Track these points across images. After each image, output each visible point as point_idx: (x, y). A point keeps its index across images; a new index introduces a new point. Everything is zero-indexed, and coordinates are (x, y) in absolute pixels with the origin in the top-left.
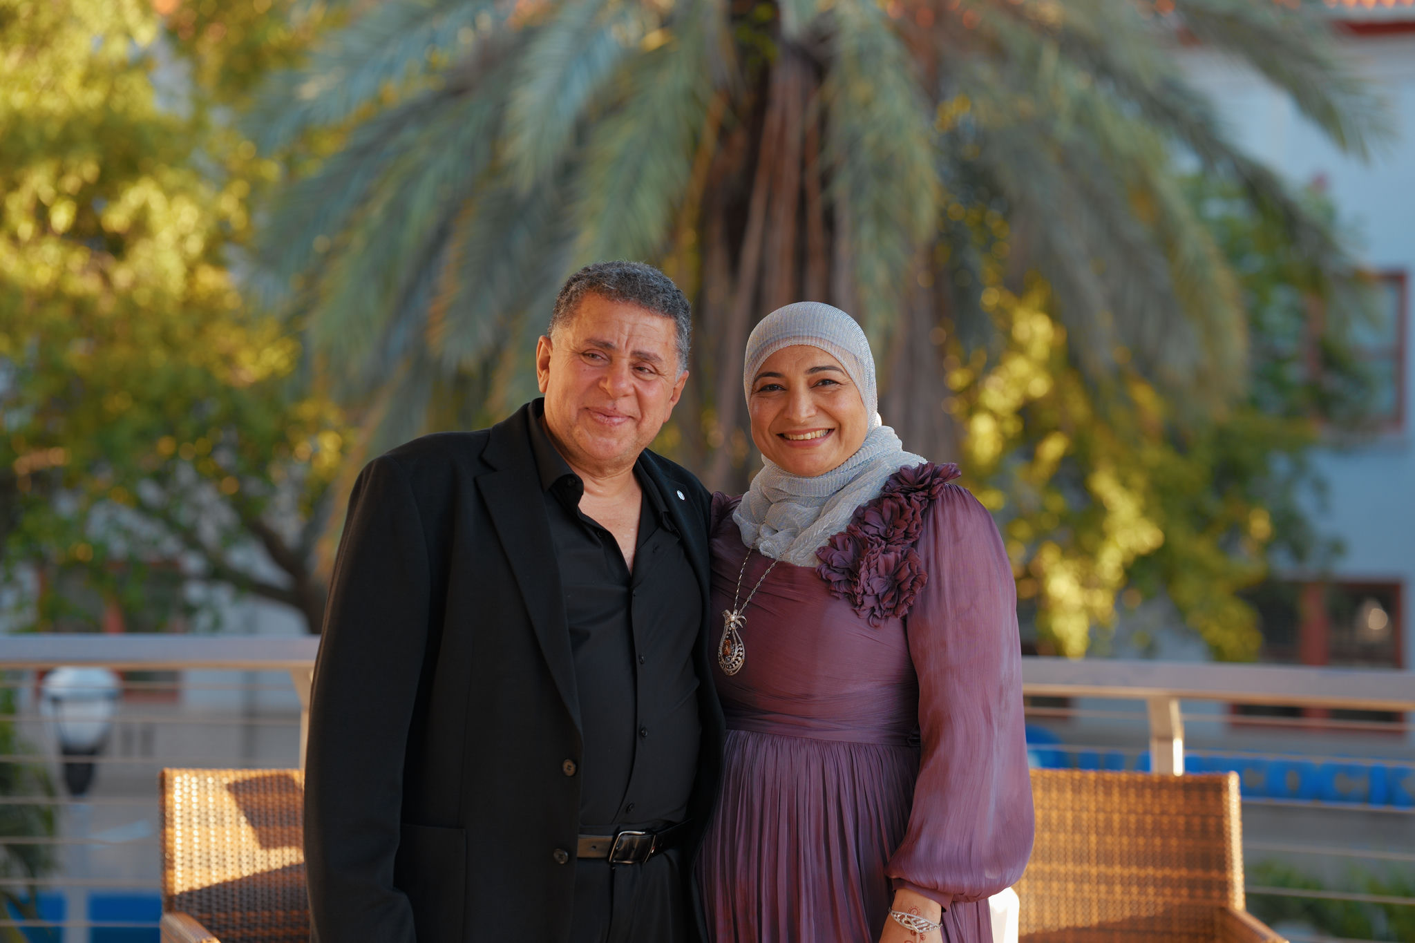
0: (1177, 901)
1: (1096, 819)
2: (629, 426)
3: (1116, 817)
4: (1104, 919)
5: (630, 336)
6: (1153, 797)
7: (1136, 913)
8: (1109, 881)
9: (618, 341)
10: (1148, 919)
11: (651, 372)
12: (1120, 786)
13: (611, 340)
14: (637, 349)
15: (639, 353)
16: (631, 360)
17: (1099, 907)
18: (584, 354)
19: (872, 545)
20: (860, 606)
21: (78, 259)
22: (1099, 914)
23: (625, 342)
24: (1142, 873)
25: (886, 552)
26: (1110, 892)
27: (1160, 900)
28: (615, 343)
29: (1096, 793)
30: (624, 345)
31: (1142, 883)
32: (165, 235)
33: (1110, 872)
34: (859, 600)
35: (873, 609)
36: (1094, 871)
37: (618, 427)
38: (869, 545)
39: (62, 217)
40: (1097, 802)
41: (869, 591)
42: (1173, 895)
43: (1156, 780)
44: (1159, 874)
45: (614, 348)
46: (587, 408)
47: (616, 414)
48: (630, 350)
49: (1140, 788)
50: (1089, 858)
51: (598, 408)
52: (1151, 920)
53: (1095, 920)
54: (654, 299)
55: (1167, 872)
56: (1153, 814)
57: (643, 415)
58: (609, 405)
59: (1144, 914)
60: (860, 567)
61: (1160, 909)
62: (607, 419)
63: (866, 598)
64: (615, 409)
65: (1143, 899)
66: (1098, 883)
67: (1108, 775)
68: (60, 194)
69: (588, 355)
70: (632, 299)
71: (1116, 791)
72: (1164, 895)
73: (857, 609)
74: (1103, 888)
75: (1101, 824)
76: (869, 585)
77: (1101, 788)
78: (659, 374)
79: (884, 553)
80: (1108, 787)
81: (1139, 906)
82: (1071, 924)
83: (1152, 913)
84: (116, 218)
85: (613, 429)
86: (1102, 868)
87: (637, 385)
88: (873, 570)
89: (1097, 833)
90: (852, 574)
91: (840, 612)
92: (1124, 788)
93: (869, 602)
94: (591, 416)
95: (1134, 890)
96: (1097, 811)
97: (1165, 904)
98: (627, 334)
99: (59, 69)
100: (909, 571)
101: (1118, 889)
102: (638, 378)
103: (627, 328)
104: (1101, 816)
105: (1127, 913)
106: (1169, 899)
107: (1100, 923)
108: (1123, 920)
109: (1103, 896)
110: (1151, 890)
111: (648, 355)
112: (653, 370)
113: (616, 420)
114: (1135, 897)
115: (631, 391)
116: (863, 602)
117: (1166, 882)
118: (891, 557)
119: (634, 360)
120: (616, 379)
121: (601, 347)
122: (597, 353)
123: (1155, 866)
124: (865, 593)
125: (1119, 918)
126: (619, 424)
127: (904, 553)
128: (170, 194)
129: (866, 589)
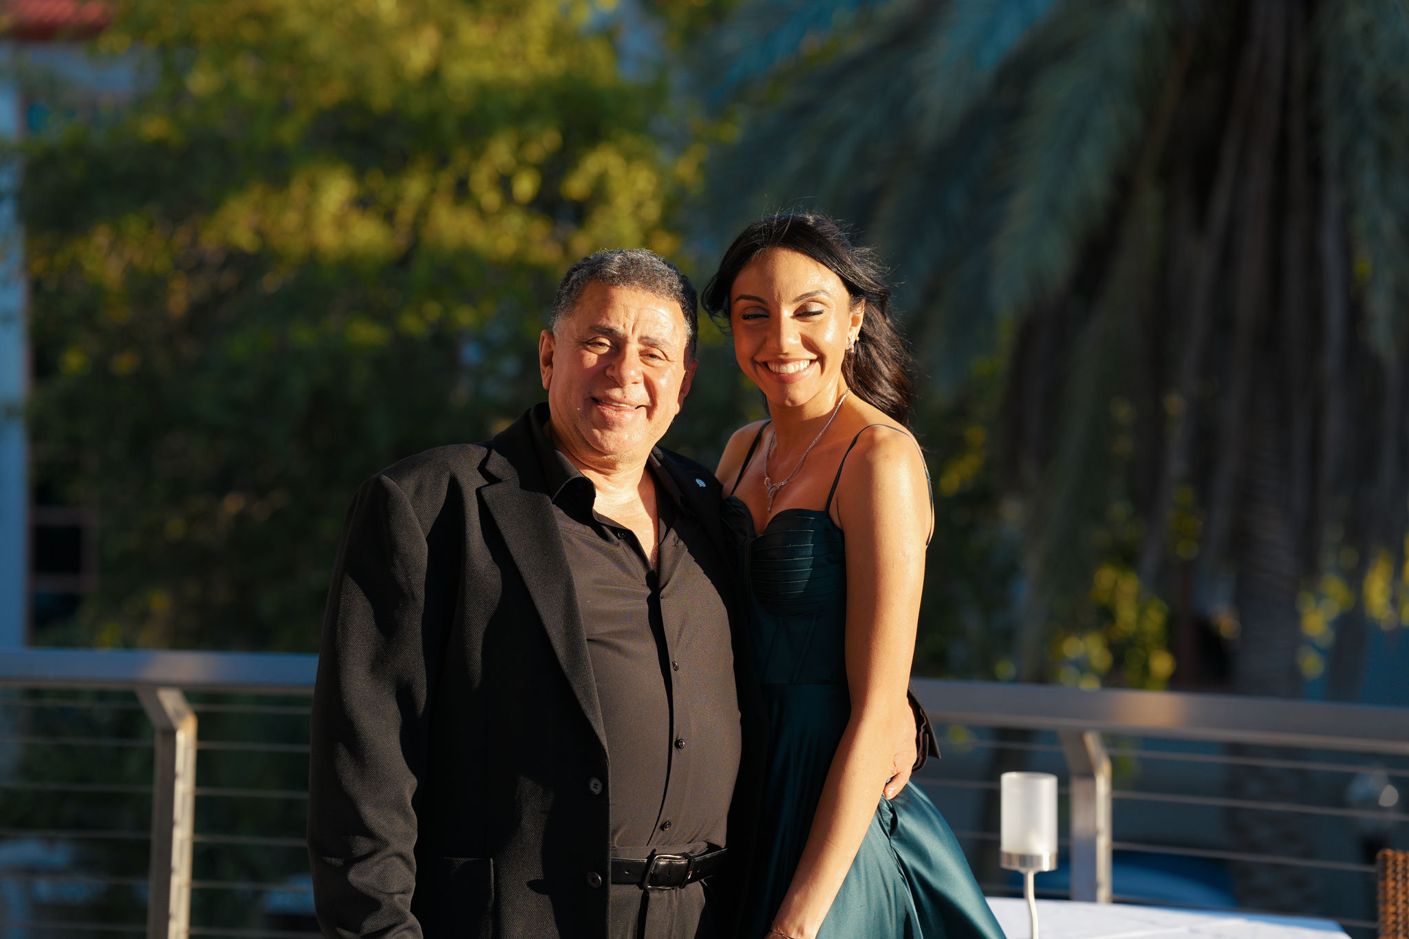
14: (645, 333)
16: (639, 346)
18: (589, 343)
21: (539, 229)
23: (631, 328)
28: (622, 330)
30: (631, 330)
32: (622, 201)
39: (525, 186)
45: (621, 335)
48: (638, 335)
57: (655, 404)
68: (521, 164)
69: (593, 344)
78: (667, 360)
84: (577, 186)
87: (646, 371)
99: (523, 40)
102: (647, 364)
111: (656, 340)
112: (662, 356)
113: (626, 411)
120: (626, 366)
126: (628, 415)
128: (629, 158)
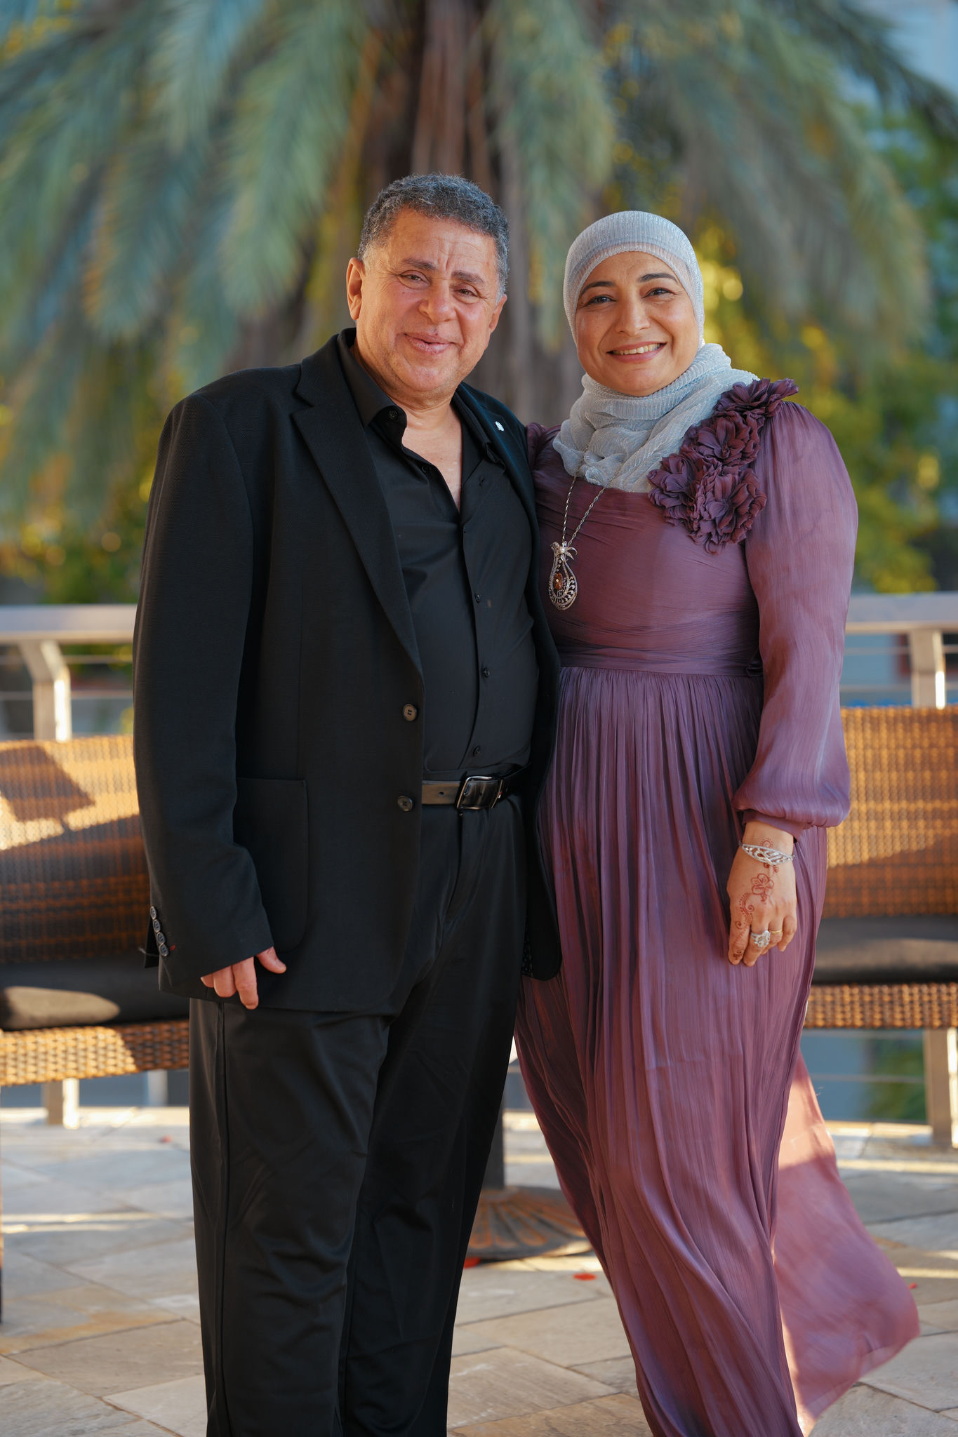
0: (947, 833)
1: (864, 756)
2: (451, 352)
3: (885, 753)
4: (874, 854)
5: (451, 255)
6: (921, 730)
7: (907, 847)
8: (879, 817)
9: (439, 260)
10: (918, 851)
11: (473, 295)
12: (887, 722)
13: (431, 260)
14: (459, 269)
15: (461, 274)
16: (451, 282)
17: (869, 844)
18: (402, 276)
19: (708, 468)
20: (697, 532)
22: (870, 851)
23: (446, 262)
24: (912, 807)
25: (722, 474)
26: (881, 827)
27: (931, 833)
28: (435, 263)
29: (863, 730)
30: (445, 265)
31: (912, 817)
33: (879, 808)
34: (695, 526)
35: (710, 535)
36: (863, 808)
37: (439, 355)
38: (705, 467)
40: (864, 739)
41: (706, 516)
42: (944, 827)
43: (924, 714)
44: (929, 807)
45: (434, 269)
46: (406, 334)
47: (437, 340)
48: (451, 270)
49: (909, 722)
50: (858, 795)
51: (418, 334)
52: (922, 853)
53: (866, 857)
54: (475, 216)
55: (938, 804)
56: (921, 748)
57: (465, 341)
58: (430, 331)
59: (914, 847)
60: (695, 491)
61: (931, 842)
62: (427, 346)
63: (702, 523)
64: (437, 334)
65: (913, 832)
66: (868, 819)
67: (875, 712)
69: (405, 276)
70: (452, 215)
71: (884, 727)
72: (934, 828)
73: (693, 535)
74: (873, 824)
75: (870, 761)
76: (705, 510)
77: (868, 725)
78: (481, 297)
79: (721, 475)
80: (875, 724)
81: (909, 840)
82: (842, 861)
83: (922, 845)
85: (434, 357)
86: (872, 804)
87: (459, 309)
88: (709, 494)
89: (866, 770)
90: (687, 498)
91: (676, 538)
92: (892, 723)
93: (706, 527)
94: (410, 343)
95: (905, 824)
96: (865, 748)
97: (935, 836)
98: (447, 253)
100: (747, 493)
101: (888, 824)
102: (460, 301)
103: (447, 246)
104: (869, 753)
105: (898, 848)
106: (939, 832)
107: (870, 859)
108: (893, 855)
109: (873, 832)
110: (921, 823)
111: (470, 276)
112: (475, 293)
113: (437, 348)
114: (905, 832)
115: (453, 315)
116: (699, 528)
117: (936, 814)
118: (728, 479)
119: (455, 283)
120: (438, 302)
121: (420, 268)
122: (417, 274)
123: (924, 799)
124: (701, 518)
125: (890, 853)
126: (441, 352)
127: (742, 475)
129: (703, 513)
